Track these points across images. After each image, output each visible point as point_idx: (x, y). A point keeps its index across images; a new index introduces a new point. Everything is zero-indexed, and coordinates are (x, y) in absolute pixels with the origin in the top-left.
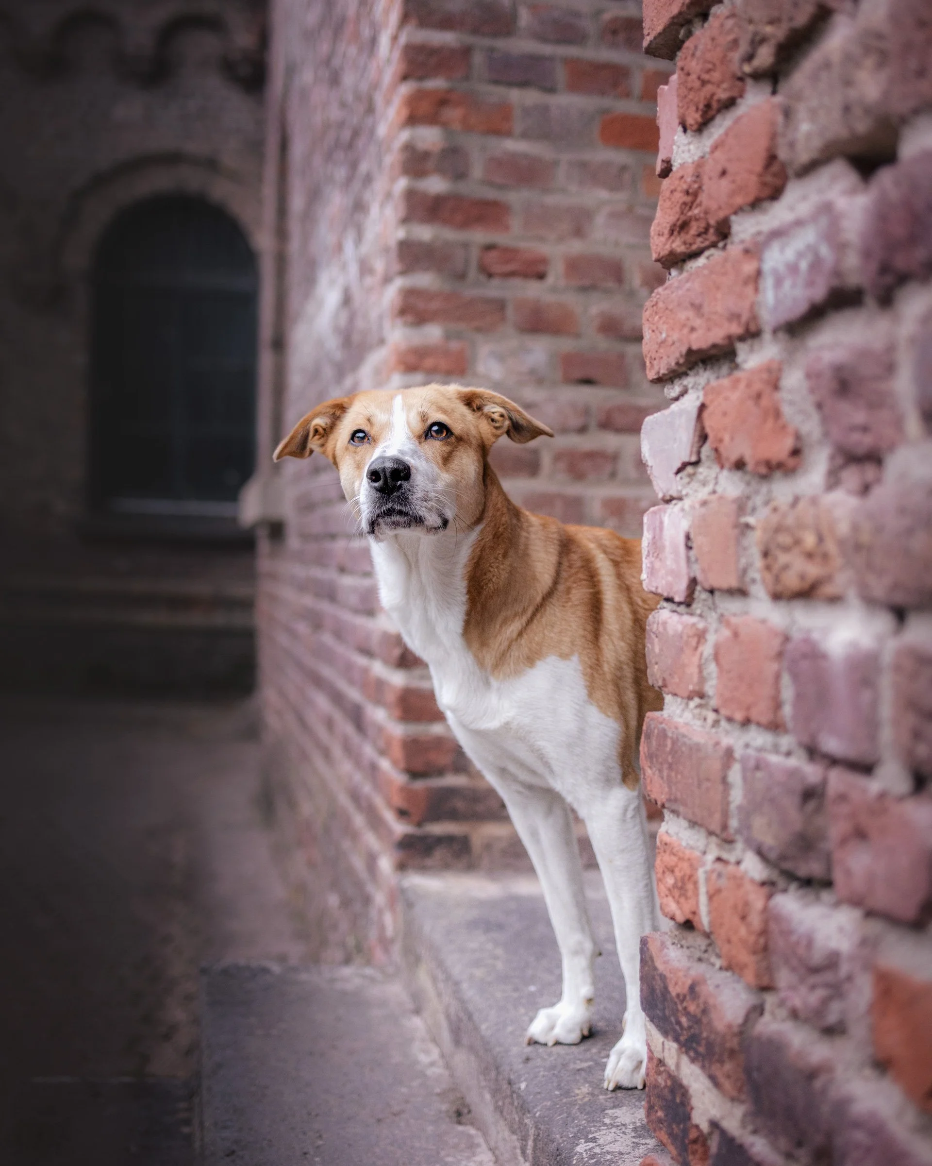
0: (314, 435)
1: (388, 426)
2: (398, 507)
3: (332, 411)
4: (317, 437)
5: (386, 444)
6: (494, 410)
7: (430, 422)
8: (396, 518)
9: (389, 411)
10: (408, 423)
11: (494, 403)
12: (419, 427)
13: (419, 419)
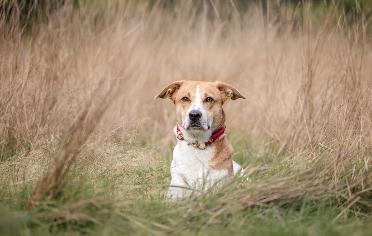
0: (168, 93)
1: (195, 97)
2: (197, 125)
3: (175, 86)
4: (169, 94)
5: (194, 104)
6: (230, 91)
7: (208, 97)
8: (196, 127)
9: (195, 92)
10: (201, 97)
11: (230, 89)
12: (204, 98)
13: (204, 96)
